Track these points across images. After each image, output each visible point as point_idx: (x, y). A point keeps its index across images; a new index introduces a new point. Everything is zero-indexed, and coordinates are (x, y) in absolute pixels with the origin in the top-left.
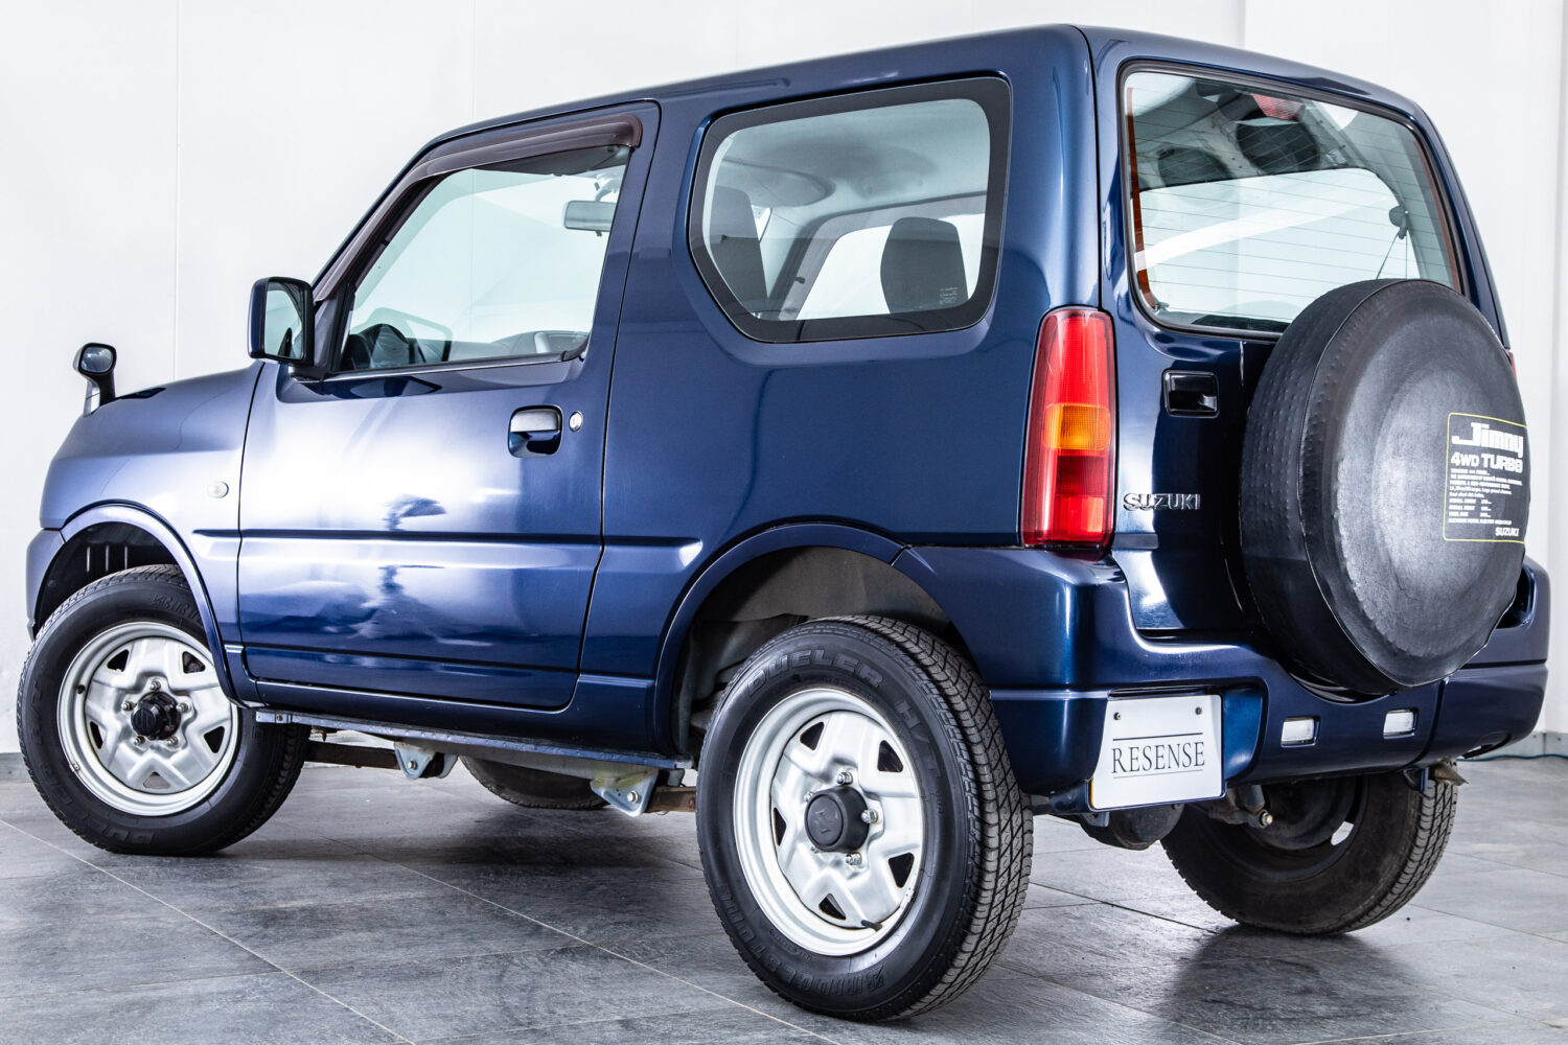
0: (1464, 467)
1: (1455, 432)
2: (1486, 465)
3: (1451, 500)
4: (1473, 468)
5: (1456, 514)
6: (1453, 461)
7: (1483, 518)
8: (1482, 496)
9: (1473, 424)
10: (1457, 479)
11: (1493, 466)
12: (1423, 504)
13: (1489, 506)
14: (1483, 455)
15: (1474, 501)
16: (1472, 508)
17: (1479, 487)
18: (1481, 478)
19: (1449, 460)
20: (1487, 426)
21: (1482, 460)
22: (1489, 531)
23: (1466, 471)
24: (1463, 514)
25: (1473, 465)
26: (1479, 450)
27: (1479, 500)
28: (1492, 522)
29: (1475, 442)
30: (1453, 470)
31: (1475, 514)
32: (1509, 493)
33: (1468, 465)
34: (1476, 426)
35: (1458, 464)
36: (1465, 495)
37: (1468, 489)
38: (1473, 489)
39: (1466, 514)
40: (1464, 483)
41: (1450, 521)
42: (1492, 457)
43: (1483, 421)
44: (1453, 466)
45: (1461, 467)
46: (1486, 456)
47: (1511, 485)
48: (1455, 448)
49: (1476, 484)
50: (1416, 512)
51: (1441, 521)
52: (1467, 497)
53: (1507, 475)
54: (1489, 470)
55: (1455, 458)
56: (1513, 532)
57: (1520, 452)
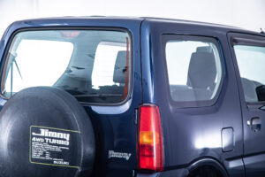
2: (47, 142)
5: (35, 155)
7: (47, 158)
8: (46, 151)
10: (35, 145)
13: (50, 154)
14: (46, 139)
15: (42, 152)
17: (44, 148)
18: (45, 145)
19: (31, 139)
23: (38, 143)
24: (38, 155)
25: (41, 141)
26: (44, 137)
28: (51, 159)
29: (42, 135)
30: (33, 142)
31: (44, 155)
32: (61, 151)
34: (42, 130)
35: (35, 141)
37: (40, 148)
38: (42, 149)
40: (38, 146)
41: (32, 157)
42: (50, 140)
43: (46, 129)
47: (61, 149)
48: (33, 136)
52: (39, 151)
53: (59, 145)
54: (49, 143)
55: (34, 139)
56: (65, 163)
57: (68, 139)
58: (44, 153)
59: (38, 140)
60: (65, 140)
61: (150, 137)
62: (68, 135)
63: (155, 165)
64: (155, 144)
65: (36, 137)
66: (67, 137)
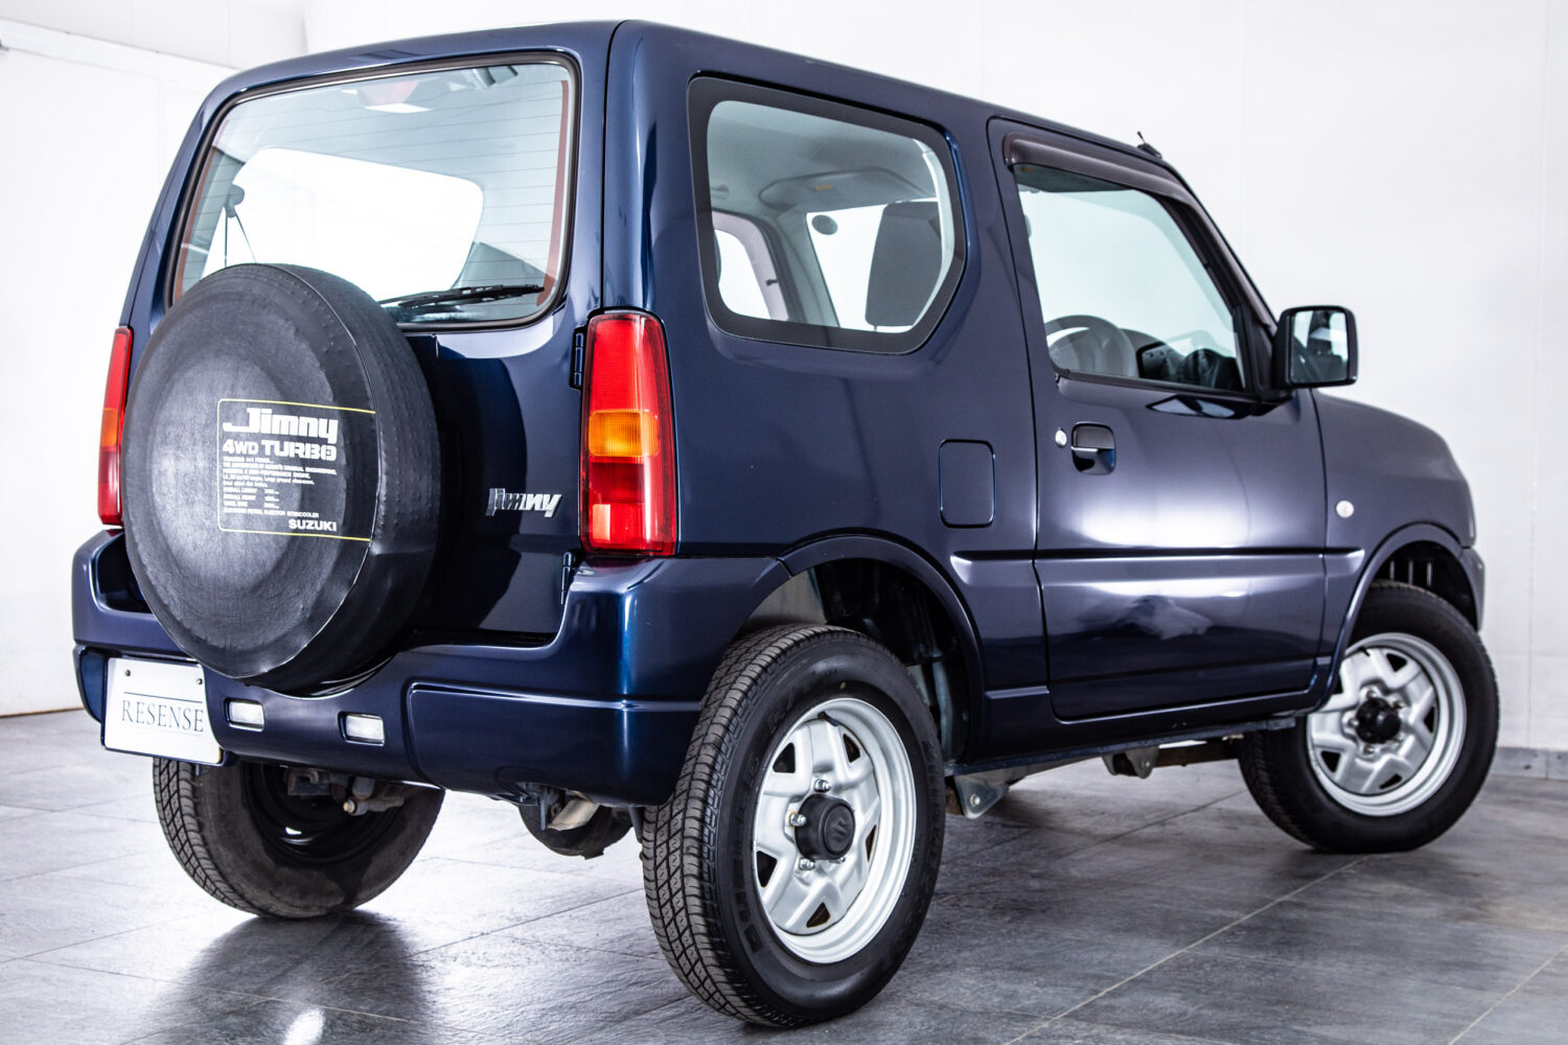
0: (241, 455)
1: (227, 419)
2: (268, 452)
3: (226, 489)
4: (250, 456)
5: (233, 504)
6: (225, 448)
7: (269, 509)
8: (266, 485)
9: (249, 410)
10: (233, 468)
11: (278, 453)
12: (193, 492)
13: (277, 496)
14: (264, 442)
15: (255, 491)
16: (253, 498)
17: (260, 475)
18: (262, 466)
19: (221, 448)
20: (270, 411)
21: (262, 448)
22: (282, 523)
23: (242, 459)
24: (240, 504)
25: (251, 452)
26: (258, 437)
27: (261, 489)
28: (283, 513)
29: (253, 428)
30: (226, 458)
31: (259, 502)
32: (312, 482)
33: (244, 452)
34: (254, 412)
35: (231, 452)
36: (243, 484)
37: (246, 478)
38: (252, 478)
39: (245, 504)
40: (241, 472)
41: (226, 510)
42: (277, 444)
43: (266, 406)
44: (223, 454)
45: (234, 455)
46: (267, 443)
47: (311, 474)
48: (226, 436)
49: (256, 472)
50: (187, 501)
51: (215, 510)
52: (245, 487)
53: (305, 463)
54: (272, 457)
55: (229, 446)
56: (325, 525)
57: (333, 437)
58: (261, 494)
59: (242, 447)
60: (322, 441)
61: (633, 434)
62: (334, 424)
63: (648, 536)
64: (646, 453)
65: (237, 437)
66: (330, 430)
